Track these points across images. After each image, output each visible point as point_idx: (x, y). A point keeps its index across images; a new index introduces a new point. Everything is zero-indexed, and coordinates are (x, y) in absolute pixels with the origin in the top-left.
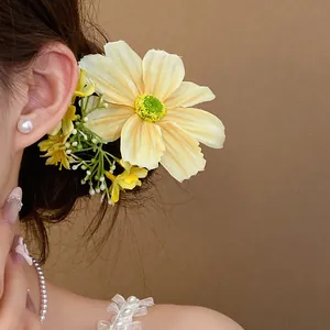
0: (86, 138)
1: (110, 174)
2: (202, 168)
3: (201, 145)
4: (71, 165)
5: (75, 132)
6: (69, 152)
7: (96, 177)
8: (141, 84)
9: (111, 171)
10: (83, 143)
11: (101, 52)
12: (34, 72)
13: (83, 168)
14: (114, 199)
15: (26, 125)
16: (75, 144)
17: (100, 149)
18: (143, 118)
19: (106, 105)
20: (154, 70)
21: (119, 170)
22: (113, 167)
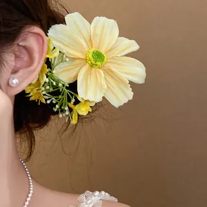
4: (46, 100)
5: (47, 80)
6: (44, 93)
7: (63, 107)
8: (90, 41)
9: (72, 103)
12: (18, 45)
13: (54, 102)
16: (48, 87)
17: (64, 88)
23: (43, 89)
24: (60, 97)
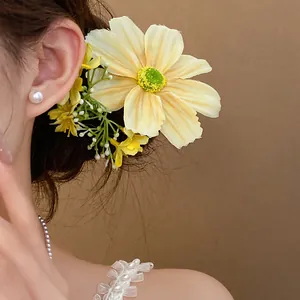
0: (92, 107)
1: (114, 141)
2: (199, 136)
3: (199, 115)
4: (79, 132)
5: (82, 102)
6: (76, 120)
7: (102, 144)
8: (143, 57)
9: (115, 138)
10: (89, 112)
11: (107, 27)
12: (44, 47)
13: (90, 135)
14: (117, 164)
15: (37, 95)
16: (82, 113)
17: (105, 118)
18: (145, 89)
19: (111, 76)
20: (155, 44)
21: (123, 137)
22: (117, 135)
23: (75, 114)
24: (99, 128)
